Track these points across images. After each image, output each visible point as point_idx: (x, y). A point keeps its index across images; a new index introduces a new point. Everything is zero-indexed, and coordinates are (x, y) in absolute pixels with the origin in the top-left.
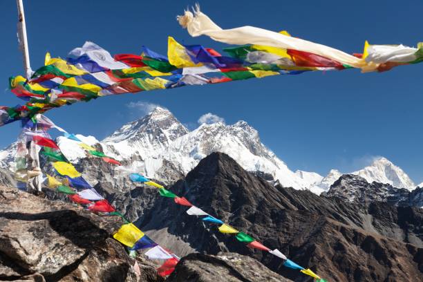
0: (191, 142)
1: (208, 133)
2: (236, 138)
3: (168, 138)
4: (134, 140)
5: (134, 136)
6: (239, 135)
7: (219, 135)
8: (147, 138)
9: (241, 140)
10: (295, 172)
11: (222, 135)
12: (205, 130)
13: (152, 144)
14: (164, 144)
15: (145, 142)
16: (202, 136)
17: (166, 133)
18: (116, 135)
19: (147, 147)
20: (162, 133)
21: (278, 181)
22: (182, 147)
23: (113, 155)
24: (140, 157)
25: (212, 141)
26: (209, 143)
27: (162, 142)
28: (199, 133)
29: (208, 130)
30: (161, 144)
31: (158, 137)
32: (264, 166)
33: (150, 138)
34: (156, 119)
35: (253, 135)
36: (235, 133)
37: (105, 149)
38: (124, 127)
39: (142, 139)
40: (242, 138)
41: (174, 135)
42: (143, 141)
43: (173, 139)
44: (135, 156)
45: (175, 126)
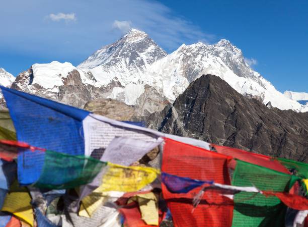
0: (170, 65)
1: (188, 54)
2: (219, 59)
3: (145, 61)
4: (109, 64)
5: (110, 60)
6: (221, 55)
7: (200, 56)
8: (123, 62)
9: (223, 61)
10: (283, 93)
11: (203, 56)
12: (185, 51)
13: (129, 68)
14: (141, 68)
15: (121, 67)
16: (182, 57)
17: (143, 56)
18: (91, 60)
19: (123, 72)
20: (139, 56)
21: (269, 103)
22: (161, 71)
23: (91, 82)
24: (119, 83)
25: (193, 63)
26: (189, 66)
27: (139, 66)
28: (178, 56)
29: (187, 51)
30: (138, 68)
31: (134, 61)
32: (251, 88)
33: (126, 63)
34: (132, 42)
35: (236, 55)
36: (217, 54)
37: (83, 76)
38: (98, 51)
39: (117, 64)
40: (225, 58)
41: (151, 58)
42: (119, 66)
43: (150, 62)
44: (113, 81)
45: (152, 48)
